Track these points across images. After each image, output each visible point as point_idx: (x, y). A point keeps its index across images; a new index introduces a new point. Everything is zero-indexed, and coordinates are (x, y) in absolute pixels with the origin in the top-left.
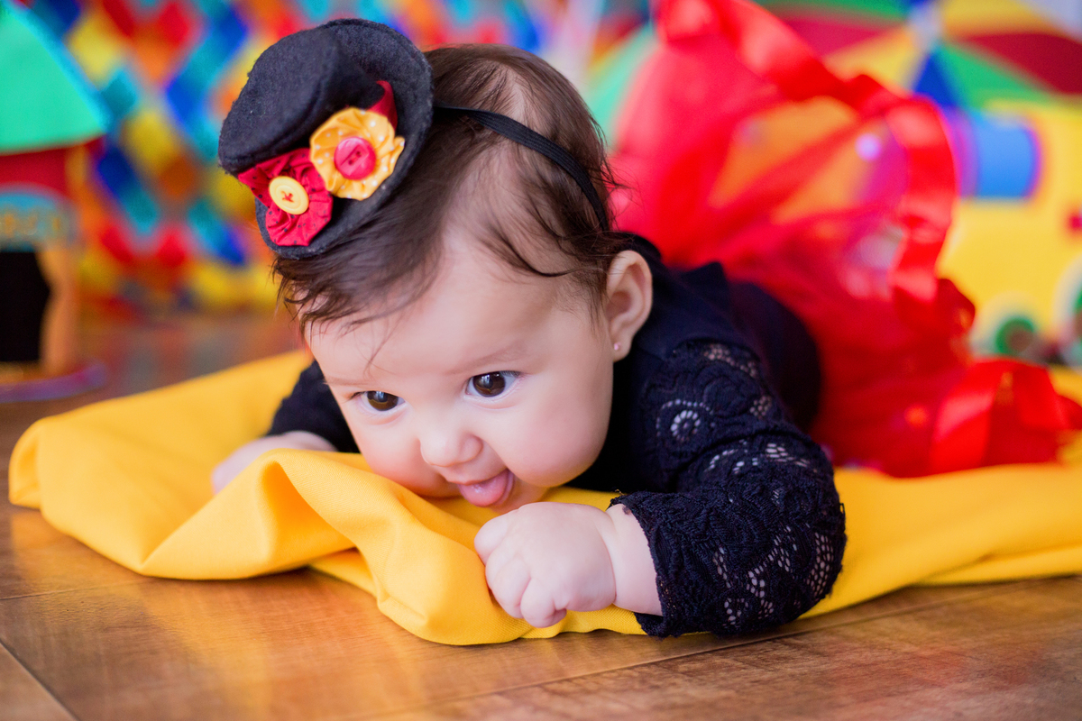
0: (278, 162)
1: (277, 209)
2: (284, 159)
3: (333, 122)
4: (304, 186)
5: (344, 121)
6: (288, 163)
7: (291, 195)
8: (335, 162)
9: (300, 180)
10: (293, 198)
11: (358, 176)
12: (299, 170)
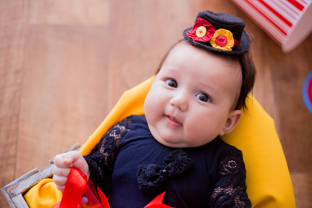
0: (209, 24)
1: (196, 31)
3: (228, 31)
4: (206, 34)
5: (229, 34)
6: (210, 27)
7: (202, 32)
8: (218, 37)
9: (207, 32)
10: (201, 33)
11: (218, 44)
12: (210, 30)
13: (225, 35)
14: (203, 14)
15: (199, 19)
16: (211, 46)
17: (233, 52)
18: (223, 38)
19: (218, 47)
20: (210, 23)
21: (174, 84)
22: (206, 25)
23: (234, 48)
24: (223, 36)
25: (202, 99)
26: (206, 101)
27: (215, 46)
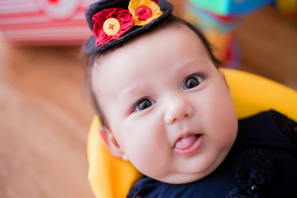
0: (112, 10)
1: (104, 33)
2: (115, 10)
4: (120, 22)
6: (116, 12)
7: (113, 25)
8: (136, 12)
9: (119, 20)
10: (114, 27)
11: (144, 20)
12: (120, 15)
14: (94, 7)
15: (95, 17)
16: (140, 26)
18: (142, 9)
19: (149, 21)
20: (113, 7)
22: (110, 15)
23: (162, 9)
24: (139, 6)
25: (192, 86)
26: (198, 83)
27: (143, 23)
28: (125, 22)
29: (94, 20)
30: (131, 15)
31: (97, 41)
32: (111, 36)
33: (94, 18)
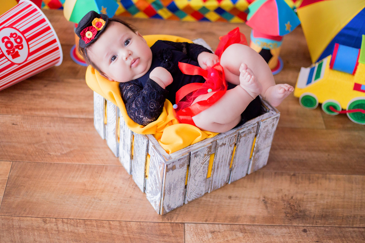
1: (87, 38)
3: (95, 19)
4: (91, 32)
6: (88, 28)
8: (96, 26)
11: (100, 27)
12: (90, 29)
13: (96, 22)
16: (100, 31)
17: (107, 20)
19: (102, 27)
20: (86, 27)
21: (114, 57)
22: (87, 30)
23: (105, 20)
25: (127, 44)
26: (129, 42)
27: (100, 29)
28: (93, 31)
29: (81, 35)
30: (95, 28)
31: (86, 42)
32: (91, 38)
33: (81, 34)
